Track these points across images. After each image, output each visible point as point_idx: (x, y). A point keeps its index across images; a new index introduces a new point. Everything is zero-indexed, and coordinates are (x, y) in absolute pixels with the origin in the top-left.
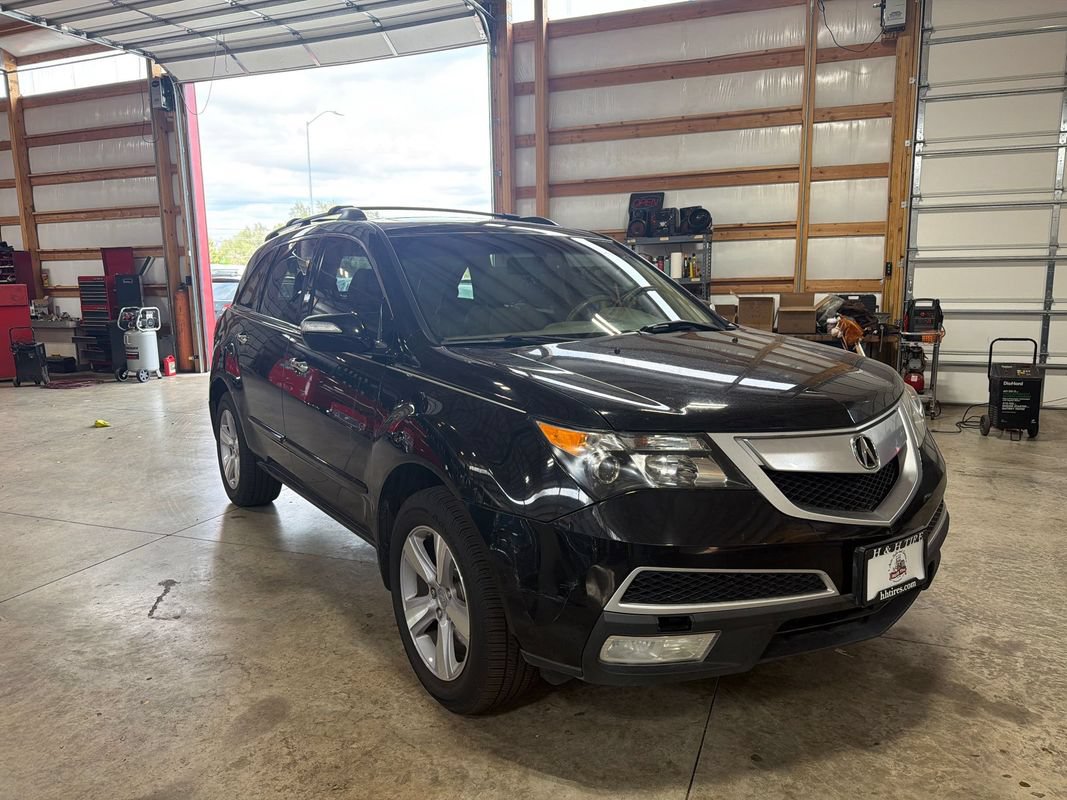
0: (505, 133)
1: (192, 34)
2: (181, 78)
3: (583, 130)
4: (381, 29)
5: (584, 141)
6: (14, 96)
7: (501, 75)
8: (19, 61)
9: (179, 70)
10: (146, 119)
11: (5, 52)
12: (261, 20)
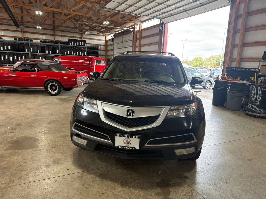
0: (232, 29)
1: (164, 13)
2: (165, 23)
3: (256, 27)
4: (203, 5)
5: (256, 30)
6: (141, 29)
7: (233, 13)
8: (142, 22)
9: (164, 21)
10: (158, 32)
11: (140, 20)
12: (175, 8)
